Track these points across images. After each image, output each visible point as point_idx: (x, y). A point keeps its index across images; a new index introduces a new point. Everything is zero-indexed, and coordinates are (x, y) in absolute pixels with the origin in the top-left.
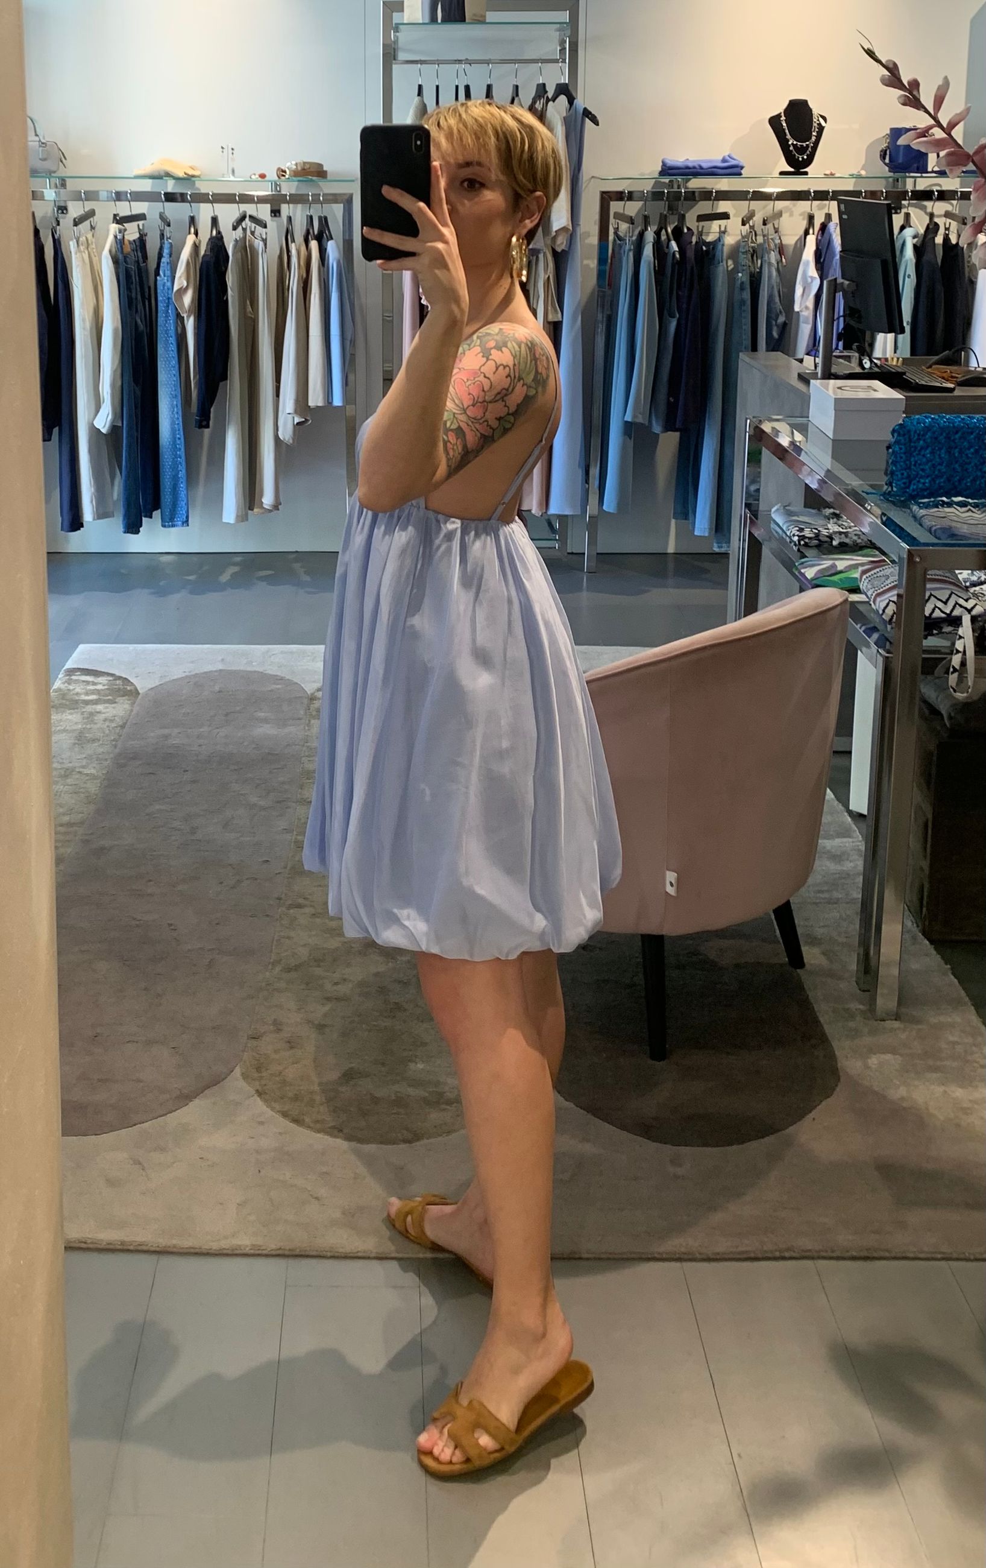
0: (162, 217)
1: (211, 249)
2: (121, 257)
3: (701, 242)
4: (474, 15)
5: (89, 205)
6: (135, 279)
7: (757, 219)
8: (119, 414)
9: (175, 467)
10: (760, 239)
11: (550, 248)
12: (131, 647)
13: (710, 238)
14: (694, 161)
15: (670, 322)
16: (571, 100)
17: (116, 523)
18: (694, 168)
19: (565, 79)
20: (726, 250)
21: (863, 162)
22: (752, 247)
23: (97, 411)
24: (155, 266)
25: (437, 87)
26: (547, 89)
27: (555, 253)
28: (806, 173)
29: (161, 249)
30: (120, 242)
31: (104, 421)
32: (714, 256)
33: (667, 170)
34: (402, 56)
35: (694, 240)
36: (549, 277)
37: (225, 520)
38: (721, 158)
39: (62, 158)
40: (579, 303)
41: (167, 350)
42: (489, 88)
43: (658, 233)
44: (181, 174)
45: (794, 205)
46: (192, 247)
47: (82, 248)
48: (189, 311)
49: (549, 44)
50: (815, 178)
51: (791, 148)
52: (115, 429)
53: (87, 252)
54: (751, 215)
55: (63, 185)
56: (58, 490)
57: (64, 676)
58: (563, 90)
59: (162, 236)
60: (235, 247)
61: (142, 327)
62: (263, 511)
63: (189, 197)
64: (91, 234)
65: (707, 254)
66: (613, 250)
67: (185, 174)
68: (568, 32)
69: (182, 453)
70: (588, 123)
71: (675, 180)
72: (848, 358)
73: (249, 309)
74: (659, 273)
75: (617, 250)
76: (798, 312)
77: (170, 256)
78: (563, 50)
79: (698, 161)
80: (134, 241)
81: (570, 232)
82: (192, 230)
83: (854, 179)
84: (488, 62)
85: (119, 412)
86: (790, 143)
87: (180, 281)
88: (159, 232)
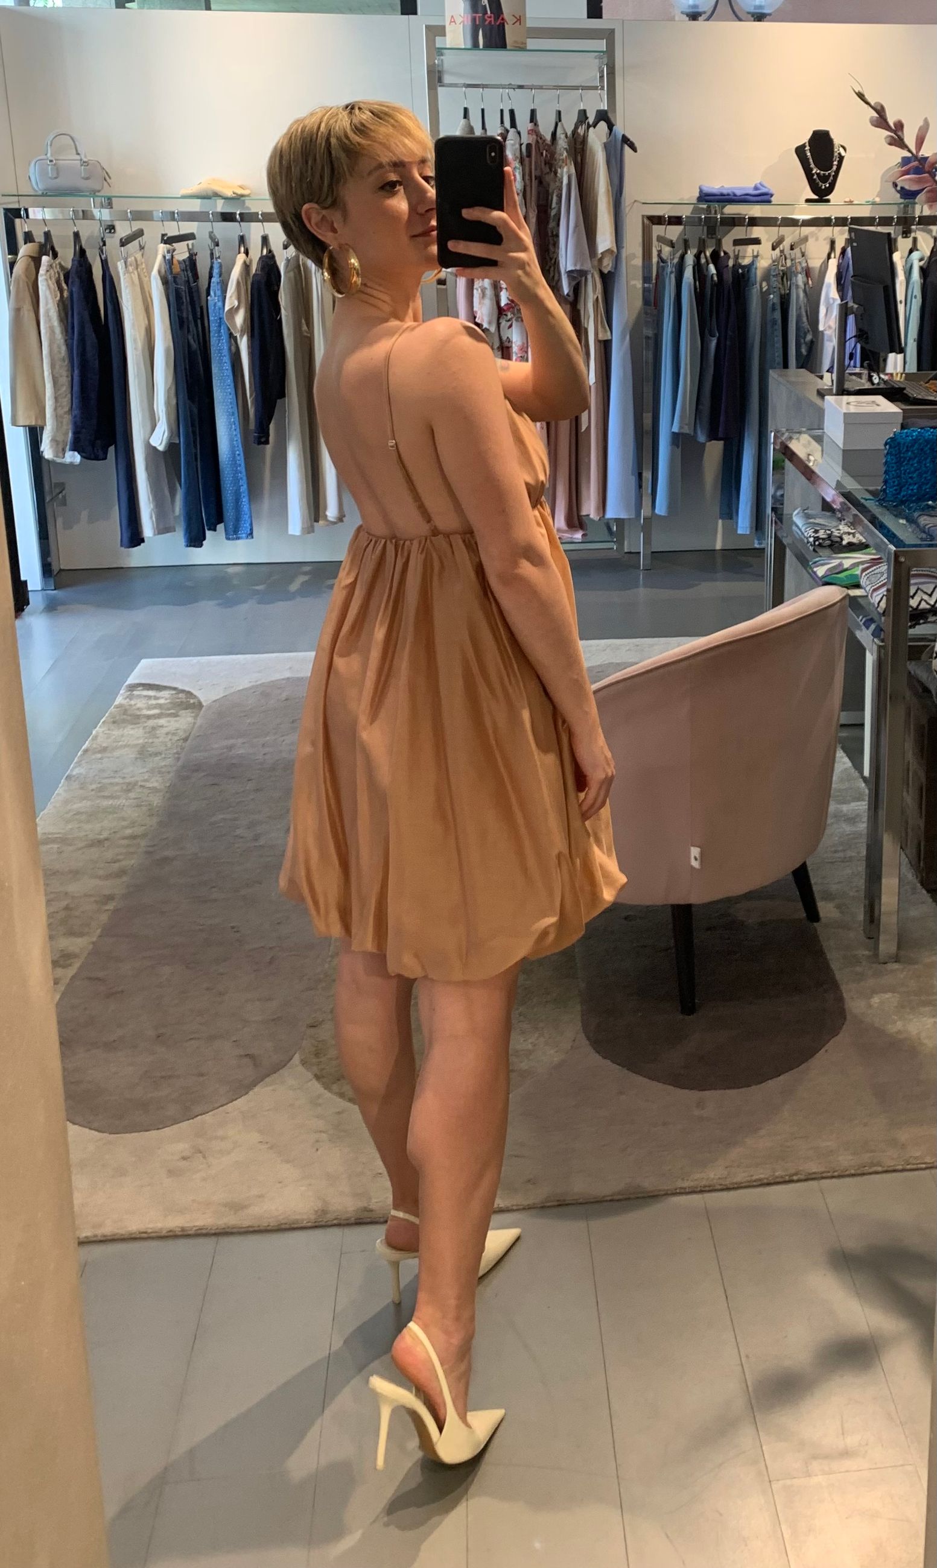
0: (212, 236)
1: (263, 269)
2: (170, 277)
3: (737, 265)
4: (515, 42)
5: (137, 225)
6: (186, 299)
7: (786, 244)
8: (175, 432)
9: (236, 481)
10: (789, 263)
11: (598, 272)
12: (195, 659)
13: (746, 262)
14: (728, 189)
15: (711, 341)
16: (611, 126)
17: (179, 536)
18: (728, 195)
19: (604, 106)
20: (759, 274)
21: (878, 189)
22: (782, 271)
23: (153, 430)
24: (207, 286)
25: (483, 110)
26: (588, 115)
27: (602, 274)
28: (828, 201)
29: (212, 268)
30: (169, 263)
31: (160, 439)
32: (749, 278)
33: (705, 197)
34: (447, 79)
35: (731, 263)
36: (597, 297)
37: (291, 532)
38: (753, 186)
39: (106, 178)
40: (627, 323)
41: (221, 369)
42: (533, 113)
43: (697, 257)
44: (229, 193)
45: (820, 230)
46: (242, 267)
47: (131, 269)
48: (241, 331)
49: (590, 71)
50: (838, 204)
51: (815, 177)
52: (172, 447)
53: (136, 272)
54: (780, 241)
55: (110, 205)
56: (117, 507)
57: (127, 691)
58: (603, 116)
59: (212, 254)
60: (287, 266)
61: (194, 346)
62: (326, 523)
63: (238, 216)
64: (141, 253)
65: (742, 277)
66: (657, 272)
67: (234, 193)
68: (605, 60)
69: (242, 468)
70: (627, 148)
71: (712, 206)
72: (859, 375)
73: (305, 327)
74: (699, 296)
75: (660, 272)
76: (822, 332)
77: (220, 276)
78: (602, 77)
79: (731, 188)
80: (184, 260)
81: (615, 255)
82: (242, 249)
83: (871, 206)
84: (531, 88)
85: (174, 431)
86: (814, 172)
87: (231, 300)
88: (209, 252)
